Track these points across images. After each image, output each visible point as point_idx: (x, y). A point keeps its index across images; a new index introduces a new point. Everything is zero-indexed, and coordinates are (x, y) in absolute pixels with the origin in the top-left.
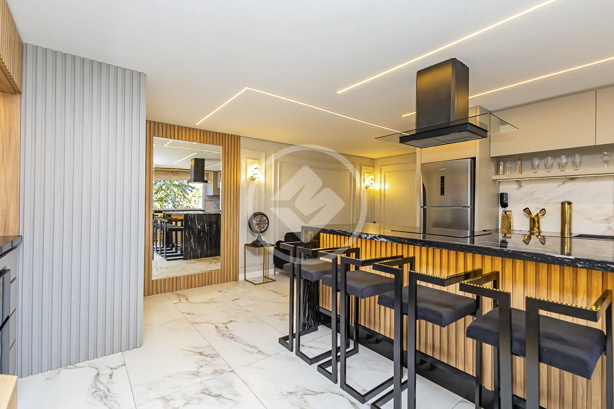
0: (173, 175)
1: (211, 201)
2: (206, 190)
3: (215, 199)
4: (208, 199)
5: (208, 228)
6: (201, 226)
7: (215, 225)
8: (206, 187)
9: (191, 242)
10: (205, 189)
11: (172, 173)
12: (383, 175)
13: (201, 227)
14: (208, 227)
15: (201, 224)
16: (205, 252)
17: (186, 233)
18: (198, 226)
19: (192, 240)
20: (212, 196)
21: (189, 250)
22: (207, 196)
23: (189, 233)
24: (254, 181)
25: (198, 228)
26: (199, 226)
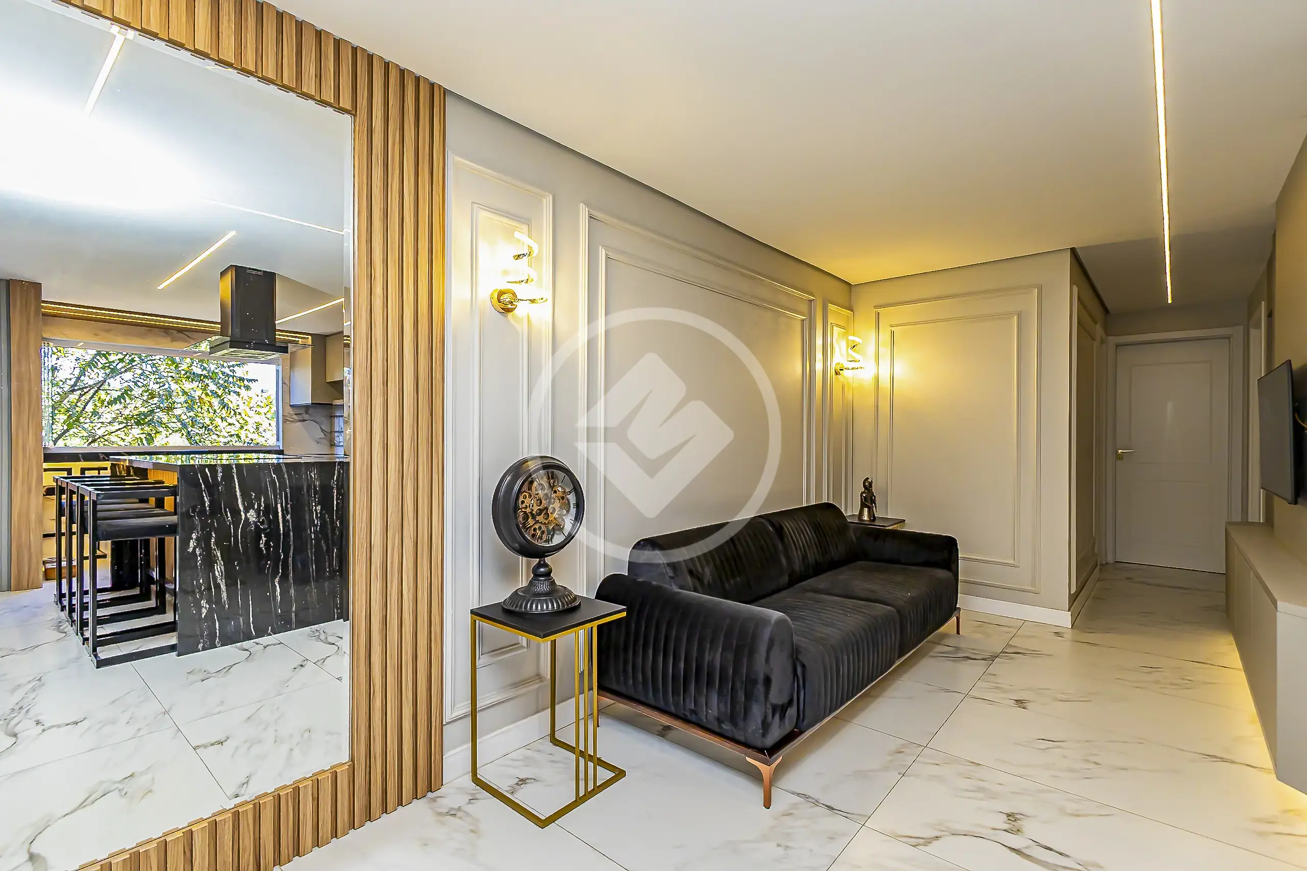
0: (169, 339)
1: (304, 421)
2: (286, 389)
3: (319, 415)
4: (295, 414)
5: (289, 517)
6: (258, 512)
7: (315, 506)
8: (287, 382)
9: (215, 578)
10: (285, 385)
11: (165, 332)
12: (885, 336)
13: (258, 516)
14: (287, 514)
15: (259, 505)
16: (276, 610)
17: (192, 544)
18: (246, 511)
19: (219, 569)
20: (307, 408)
21: (204, 611)
22: (291, 406)
23: (204, 541)
24: (510, 315)
25: (247, 519)
26: (252, 516)
